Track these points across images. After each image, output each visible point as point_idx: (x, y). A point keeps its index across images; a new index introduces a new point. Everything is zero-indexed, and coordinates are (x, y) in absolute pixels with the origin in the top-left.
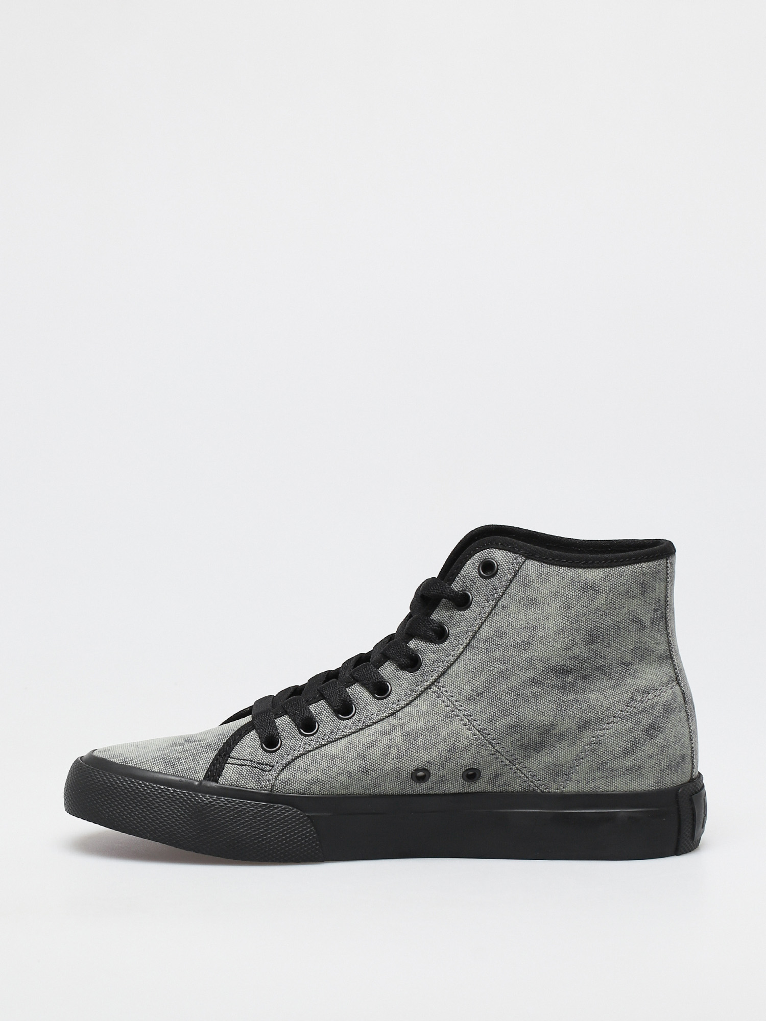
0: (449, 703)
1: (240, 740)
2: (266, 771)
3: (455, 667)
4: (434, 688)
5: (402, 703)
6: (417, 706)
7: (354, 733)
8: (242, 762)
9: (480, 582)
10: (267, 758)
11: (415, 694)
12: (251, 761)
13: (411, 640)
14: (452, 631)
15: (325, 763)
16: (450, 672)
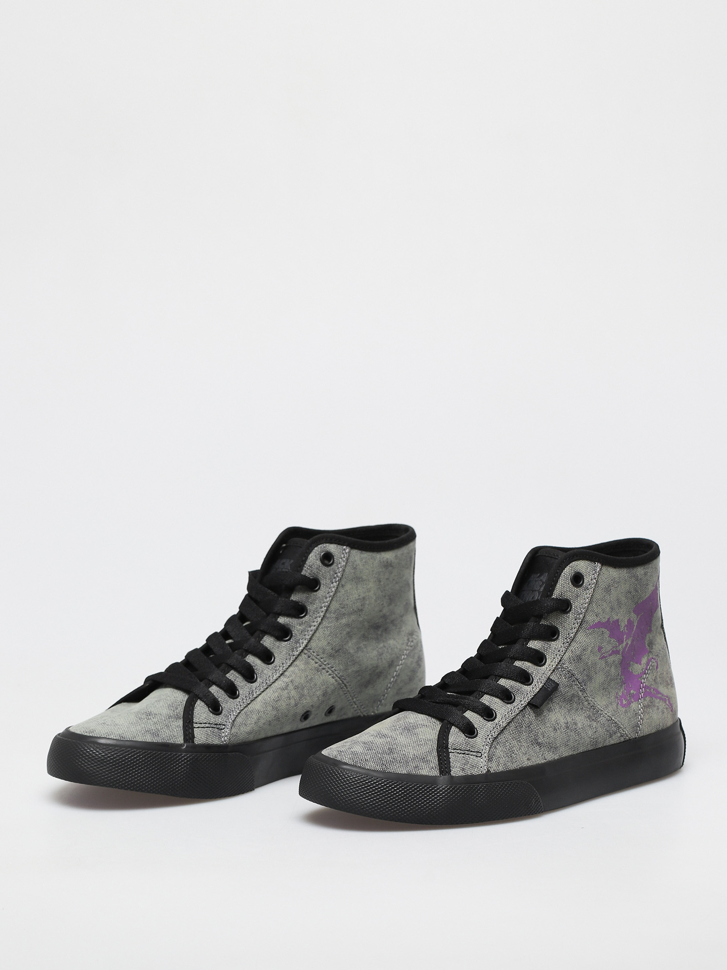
0: (317, 661)
1: (194, 709)
2: (222, 729)
3: (317, 634)
4: (305, 651)
5: (286, 666)
6: (296, 666)
7: (263, 692)
8: (203, 725)
9: (324, 569)
10: (219, 719)
11: (293, 658)
12: (209, 723)
13: (278, 617)
14: (310, 608)
15: (255, 717)
16: (314, 638)
